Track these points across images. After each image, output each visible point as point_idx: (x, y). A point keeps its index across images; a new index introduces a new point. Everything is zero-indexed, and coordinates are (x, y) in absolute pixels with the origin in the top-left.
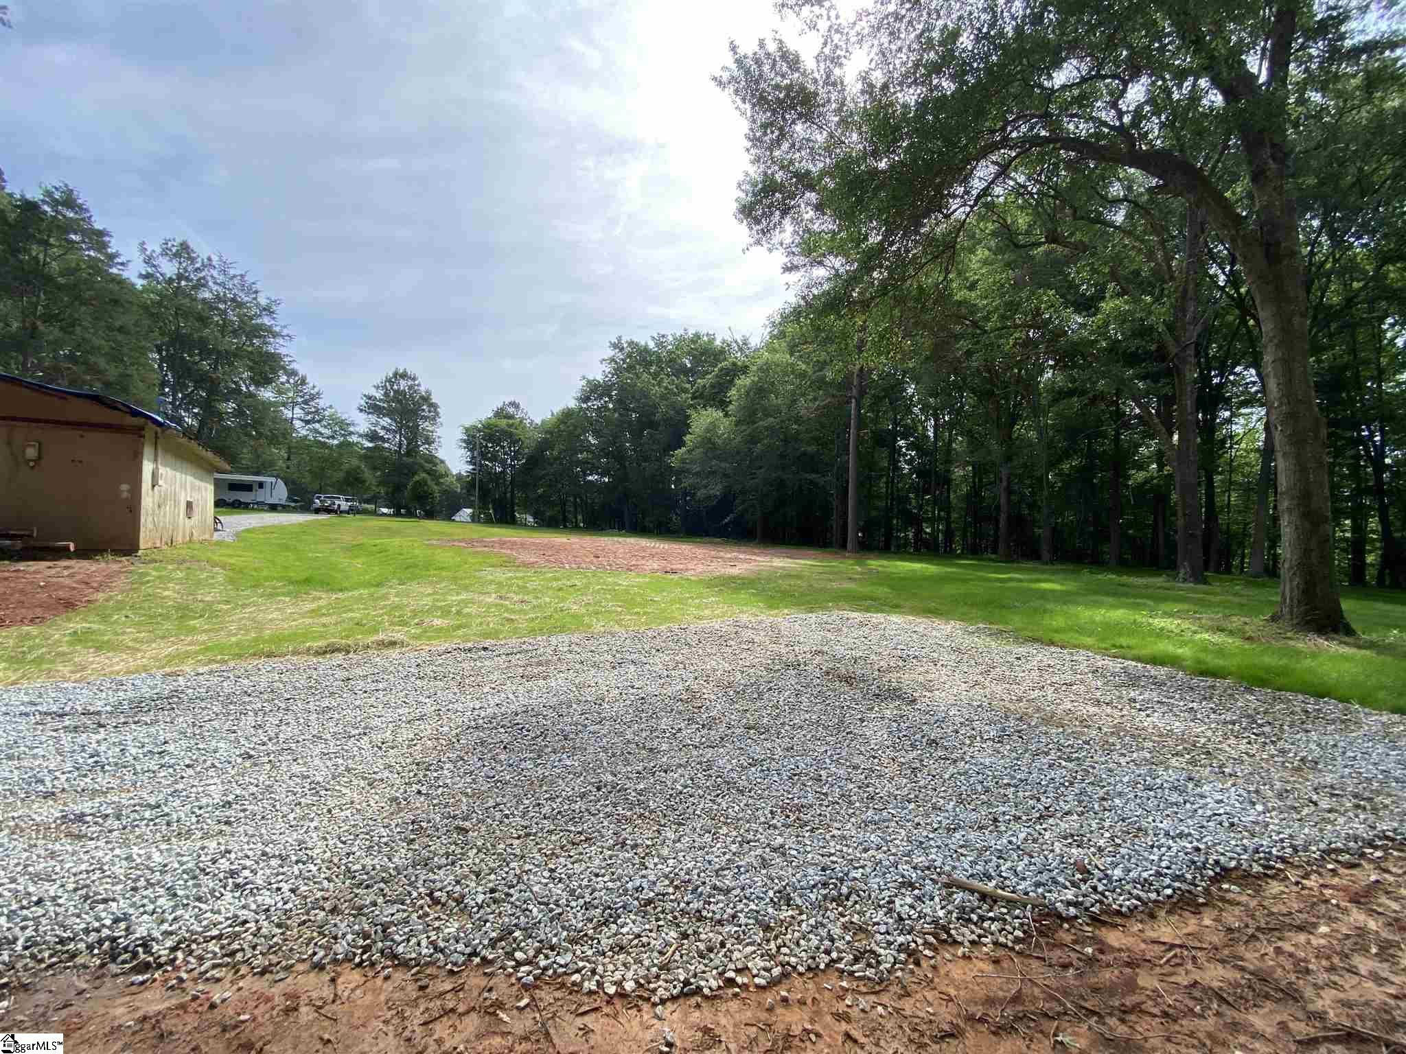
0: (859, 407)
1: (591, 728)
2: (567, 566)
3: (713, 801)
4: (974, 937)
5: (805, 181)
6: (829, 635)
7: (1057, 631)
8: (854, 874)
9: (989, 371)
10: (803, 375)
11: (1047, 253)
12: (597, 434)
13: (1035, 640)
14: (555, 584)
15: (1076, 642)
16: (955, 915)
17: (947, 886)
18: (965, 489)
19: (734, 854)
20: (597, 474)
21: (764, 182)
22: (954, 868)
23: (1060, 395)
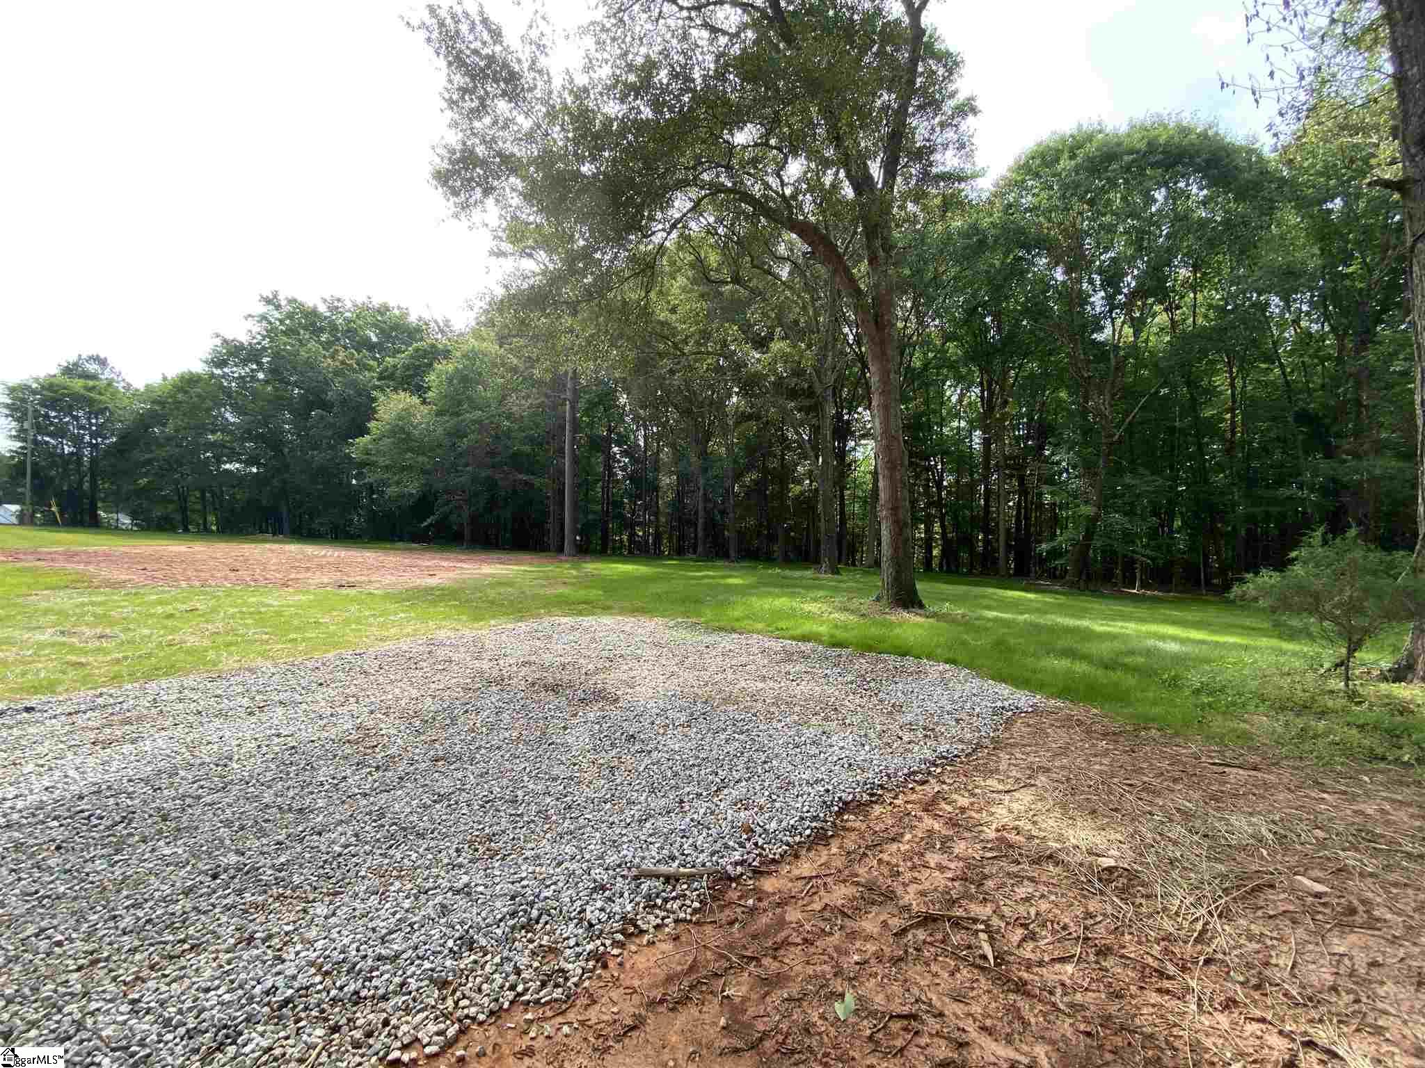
0: (573, 408)
1: (208, 799)
2: (184, 584)
3: (384, 855)
4: (659, 921)
5: (510, 164)
6: (538, 643)
7: (738, 620)
8: (546, 893)
9: (688, 391)
10: (514, 370)
11: (732, 292)
12: (237, 410)
13: (721, 629)
14: (160, 609)
15: (751, 628)
16: (642, 905)
17: (636, 878)
18: (670, 496)
19: (407, 911)
20: (239, 461)
21: (463, 151)
22: (643, 858)
23: (743, 418)
